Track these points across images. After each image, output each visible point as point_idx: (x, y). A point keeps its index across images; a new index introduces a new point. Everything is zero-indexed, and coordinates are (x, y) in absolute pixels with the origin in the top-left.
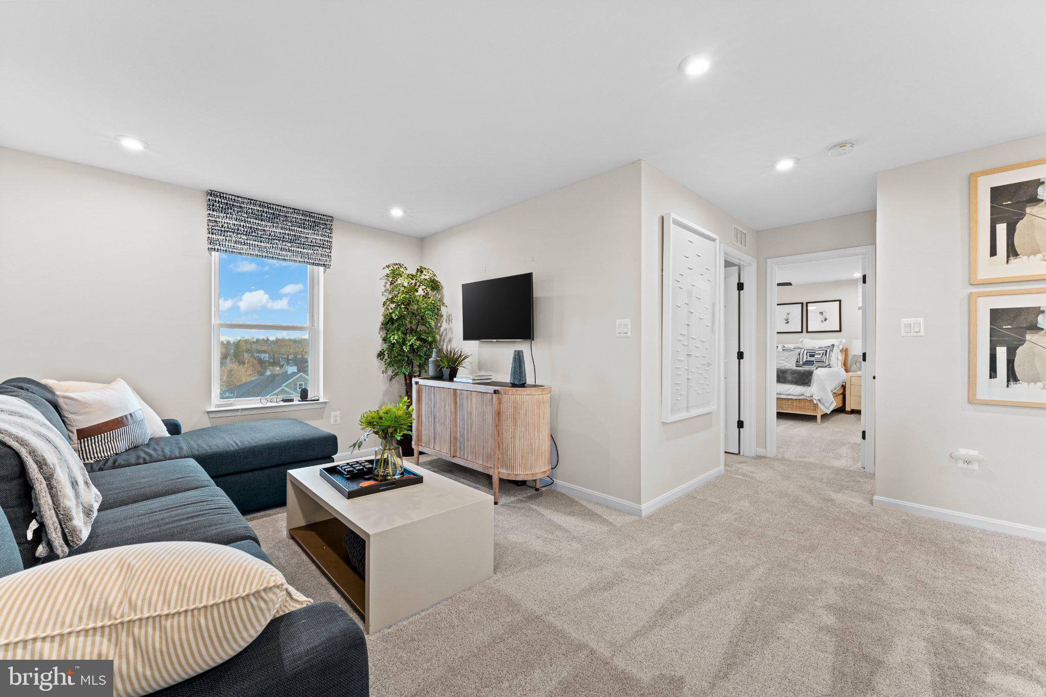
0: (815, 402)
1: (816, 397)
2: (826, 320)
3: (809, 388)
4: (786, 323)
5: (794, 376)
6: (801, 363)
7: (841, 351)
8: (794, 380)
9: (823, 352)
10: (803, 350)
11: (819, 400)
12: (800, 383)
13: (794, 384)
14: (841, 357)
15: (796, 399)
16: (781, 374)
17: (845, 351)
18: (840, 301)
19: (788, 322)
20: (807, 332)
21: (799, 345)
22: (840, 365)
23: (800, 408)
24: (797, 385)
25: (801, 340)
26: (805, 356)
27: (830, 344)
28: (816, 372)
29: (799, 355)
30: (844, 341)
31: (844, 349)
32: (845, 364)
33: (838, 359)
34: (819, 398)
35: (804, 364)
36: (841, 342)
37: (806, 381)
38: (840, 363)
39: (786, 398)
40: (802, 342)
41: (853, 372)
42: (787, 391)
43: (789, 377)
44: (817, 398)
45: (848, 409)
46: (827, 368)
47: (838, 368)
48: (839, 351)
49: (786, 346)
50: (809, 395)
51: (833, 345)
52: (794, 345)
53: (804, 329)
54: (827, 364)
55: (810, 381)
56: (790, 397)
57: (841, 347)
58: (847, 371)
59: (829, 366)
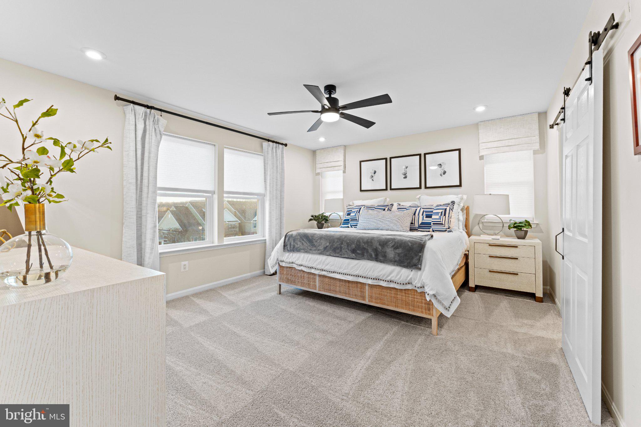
0: (428, 299)
1: (429, 290)
2: (445, 173)
3: (419, 273)
4: (404, 178)
5: (398, 251)
6: (417, 225)
7: (462, 210)
8: (397, 258)
9: (440, 211)
10: (419, 208)
11: (434, 296)
12: (406, 264)
13: (397, 265)
14: (462, 217)
15: (402, 290)
16: (380, 247)
17: (466, 210)
18: (459, 150)
19: (405, 177)
20: (426, 188)
21: (416, 203)
22: (461, 227)
23: (407, 304)
24: (400, 266)
25: (418, 197)
26: (421, 217)
27: (449, 201)
28: (430, 245)
29: (415, 214)
30: (465, 197)
31: (466, 207)
32: (466, 226)
33: (459, 220)
34: (434, 293)
35: (420, 227)
36: (462, 199)
37: (415, 261)
38: (461, 226)
39: (387, 286)
40: (419, 199)
41: (475, 235)
42: (388, 276)
43: (391, 253)
44: (431, 293)
45: (472, 284)
46: (446, 233)
47: (459, 232)
48: (459, 210)
49: (402, 204)
50: (419, 285)
51: (453, 203)
52: (411, 203)
53: (423, 185)
54: (447, 226)
55: (420, 260)
56: (392, 285)
57: (462, 205)
58: (469, 235)
59: (449, 230)
